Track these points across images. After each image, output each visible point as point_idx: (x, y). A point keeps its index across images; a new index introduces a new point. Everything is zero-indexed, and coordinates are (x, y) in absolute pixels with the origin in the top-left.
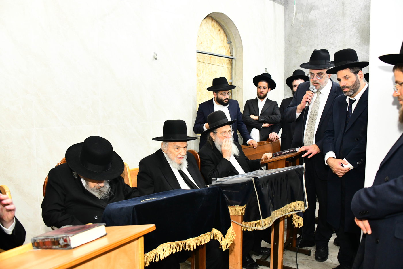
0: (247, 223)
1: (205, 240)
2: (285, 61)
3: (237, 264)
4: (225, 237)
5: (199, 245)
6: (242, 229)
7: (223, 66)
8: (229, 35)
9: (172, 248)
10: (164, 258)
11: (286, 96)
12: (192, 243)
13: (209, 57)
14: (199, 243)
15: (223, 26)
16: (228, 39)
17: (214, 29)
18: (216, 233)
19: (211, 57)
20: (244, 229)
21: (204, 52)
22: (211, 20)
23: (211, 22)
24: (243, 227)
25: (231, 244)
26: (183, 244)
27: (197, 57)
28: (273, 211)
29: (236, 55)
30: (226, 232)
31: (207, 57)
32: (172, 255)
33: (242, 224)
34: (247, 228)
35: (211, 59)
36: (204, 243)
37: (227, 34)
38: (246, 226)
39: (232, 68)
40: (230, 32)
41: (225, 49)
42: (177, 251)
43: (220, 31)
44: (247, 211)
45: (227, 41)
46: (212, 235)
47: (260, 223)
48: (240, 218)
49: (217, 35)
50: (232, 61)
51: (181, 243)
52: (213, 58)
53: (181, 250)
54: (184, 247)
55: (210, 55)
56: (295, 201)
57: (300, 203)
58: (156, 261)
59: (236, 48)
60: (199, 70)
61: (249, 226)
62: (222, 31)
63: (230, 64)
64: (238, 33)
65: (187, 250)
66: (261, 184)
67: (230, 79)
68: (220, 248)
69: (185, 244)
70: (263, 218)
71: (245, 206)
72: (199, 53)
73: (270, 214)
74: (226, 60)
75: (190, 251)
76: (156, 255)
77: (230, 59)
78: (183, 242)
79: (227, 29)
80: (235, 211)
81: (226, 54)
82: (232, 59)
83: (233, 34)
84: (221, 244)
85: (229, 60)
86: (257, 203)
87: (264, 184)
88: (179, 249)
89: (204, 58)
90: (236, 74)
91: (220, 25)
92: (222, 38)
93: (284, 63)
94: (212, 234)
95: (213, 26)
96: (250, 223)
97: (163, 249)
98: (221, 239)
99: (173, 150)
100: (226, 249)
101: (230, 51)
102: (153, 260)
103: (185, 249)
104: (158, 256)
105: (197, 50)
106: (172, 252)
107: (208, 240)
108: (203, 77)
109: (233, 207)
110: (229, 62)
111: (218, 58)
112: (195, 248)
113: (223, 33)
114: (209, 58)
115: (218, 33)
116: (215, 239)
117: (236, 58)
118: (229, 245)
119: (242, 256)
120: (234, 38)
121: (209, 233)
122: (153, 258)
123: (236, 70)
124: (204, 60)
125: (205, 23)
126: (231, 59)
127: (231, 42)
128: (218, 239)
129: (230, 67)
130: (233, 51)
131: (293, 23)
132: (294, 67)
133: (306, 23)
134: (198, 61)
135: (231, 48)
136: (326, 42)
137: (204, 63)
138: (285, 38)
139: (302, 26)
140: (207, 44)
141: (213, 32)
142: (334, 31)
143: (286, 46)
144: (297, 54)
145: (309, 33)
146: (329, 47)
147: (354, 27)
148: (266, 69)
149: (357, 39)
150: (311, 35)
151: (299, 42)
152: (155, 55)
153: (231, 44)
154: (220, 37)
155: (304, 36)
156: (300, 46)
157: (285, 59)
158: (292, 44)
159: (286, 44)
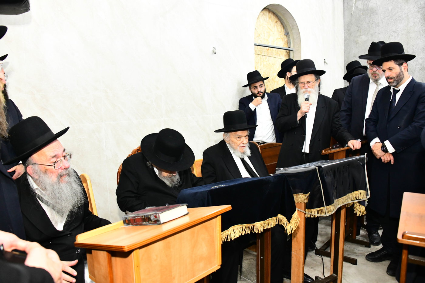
0: (311, 210)
1: (271, 224)
3: (300, 249)
4: (289, 222)
5: (265, 229)
6: (306, 216)
7: (280, 58)
8: (286, 27)
9: (241, 230)
10: (235, 238)
12: (260, 226)
13: (266, 49)
14: (265, 227)
15: (280, 17)
16: (286, 30)
17: (271, 21)
18: (281, 218)
20: (307, 216)
21: (262, 44)
22: (268, 12)
23: (268, 14)
24: (306, 214)
25: (296, 229)
26: (252, 227)
27: (255, 50)
28: (336, 199)
29: (294, 46)
30: (292, 217)
31: (264, 49)
32: (241, 236)
33: (305, 211)
34: (311, 215)
35: (269, 51)
36: (270, 227)
37: (284, 25)
38: (310, 213)
40: (287, 24)
41: (283, 41)
42: (246, 233)
43: (277, 22)
44: (311, 199)
45: (285, 33)
46: (277, 221)
47: (323, 210)
48: (303, 205)
49: (274, 27)
50: (289, 53)
51: (250, 226)
52: (271, 50)
53: (249, 232)
54: (252, 230)
55: (268, 48)
56: (357, 190)
57: (362, 192)
58: (228, 241)
59: (294, 40)
60: (257, 63)
61: (312, 213)
62: (280, 23)
63: (287, 55)
64: (295, 24)
65: (255, 232)
66: (324, 173)
68: (285, 232)
69: (253, 227)
70: (326, 206)
71: (309, 194)
72: (256, 46)
73: (333, 202)
74: (284, 52)
75: (258, 233)
76: (228, 235)
77: (288, 51)
78: (251, 225)
79: (284, 21)
80: (298, 198)
81: (284, 46)
82: (290, 50)
83: (291, 25)
84: (286, 228)
85: (287, 52)
86: (320, 191)
87: (328, 173)
88: (248, 232)
89: (262, 51)
91: (277, 17)
92: (280, 30)
93: (343, 53)
94: (277, 219)
95: (270, 18)
96: (313, 210)
97: (234, 231)
98: (286, 224)
99: (235, 140)
100: (291, 233)
101: (287, 42)
102: (225, 240)
103: (253, 232)
104: (229, 236)
105: (255, 43)
106: (242, 234)
107: (273, 225)
108: (261, 70)
109: (297, 195)
110: (286, 53)
111: (275, 50)
112: (262, 231)
113: (280, 24)
114: (267, 50)
115: (275, 25)
116: (280, 224)
117: (294, 49)
118: (294, 229)
119: (304, 242)
120: (292, 29)
121: (275, 218)
122: (225, 238)
124: (261, 53)
125: (262, 14)
127: (288, 33)
128: (283, 225)
130: (290, 43)
131: (353, 12)
132: (354, 57)
133: (366, 11)
134: (256, 54)
135: (289, 39)
136: (388, 31)
137: (261, 56)
138: (344, 27)
139: (362, 14)
140: (265, 36)
141: (270, 24)
142: (397, 19)
143: (345, 35)
144: (357, 43)
145: (370, 21)
146: (391, 35)
147: (419, 14)
148: (325, 59)
149: (422, 25)
150: (372, 23)
151: (359, 31)
152: (214, 49)
153: (289, 35)
154: (277, 29)
155: (365, 24)
156: (360, 35)
157: (344, 50)
158: (352, 33)
159: (345, 33)
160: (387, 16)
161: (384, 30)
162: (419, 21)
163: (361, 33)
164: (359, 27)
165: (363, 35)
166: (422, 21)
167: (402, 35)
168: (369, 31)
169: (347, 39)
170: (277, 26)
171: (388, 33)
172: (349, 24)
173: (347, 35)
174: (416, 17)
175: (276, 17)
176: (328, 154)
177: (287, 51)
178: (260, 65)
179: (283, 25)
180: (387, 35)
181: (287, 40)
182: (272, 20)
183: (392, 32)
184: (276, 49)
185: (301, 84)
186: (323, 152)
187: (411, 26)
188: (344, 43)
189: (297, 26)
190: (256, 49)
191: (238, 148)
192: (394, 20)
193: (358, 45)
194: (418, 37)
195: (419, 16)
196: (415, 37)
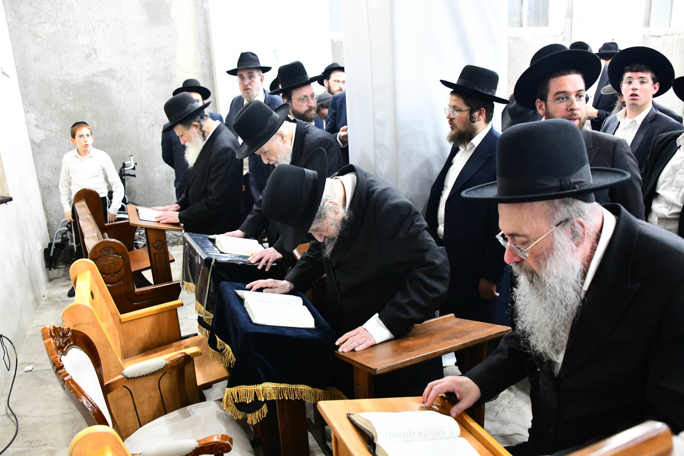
136: (91, 19)
143: (9, 20)
144: (36, 37)
150: (60, 4)
151: (38, 16)
156: (41, 23)
157: (12, 46)
158: (22, 18)
159: (8, 16)
161: (83, 17)
162: (137, 9)
163: (41, 18)
164: (35, 8)
165: (47, 22)
166: (141, 9)
168: (57, 16)
169: (14, 27)
171: (91, 23)
173: (12, 19)
183: (98, 22)
187: (126, 15)
188: (10, 35)
193: (39, 40)
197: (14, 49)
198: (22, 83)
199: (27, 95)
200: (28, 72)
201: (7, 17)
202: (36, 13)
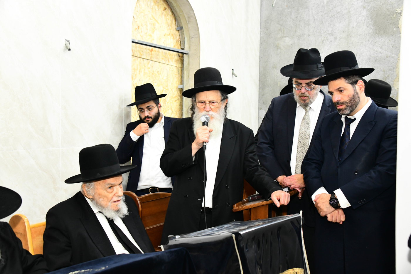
2: (260, 58)
7: (169, 64)
8: (180, 18)
11: (261, 110)
13: (149, 49)
15: (171, 3)
16: (178, 23)
17: (156, 7)
19: (152, 51)
21: (143, 42)
27: (132, 50)
29: (190, 48)
31: (146, 49)
35: (153, 52)
37: (176, 15)
39: (182, 68)
40: (181, 13)
41: (174, 39)
43: (167, 10)
45: (176, 27)
49: (162, 17)
50: (183, 57)
52: (155, 51)
55: (151, 48)
57: (299, 271)
59: (190, 38)
60: (133, 69)
62: (170, 11)
63: (180, 61)
64: (193, 15)
67: (179, 83)
72: (135, 44)
74: (175, 56)
77: (180, 54)
79: (176, 8)
81: (174, 46)
82: (183, 53)
83: (186, 16)
85: (179, 56)
89: (142, 52)
90: (189, 77)
91: (166, 1)
92: (169, 22)
93: (259, 62)
95: (155, 2)
101: (180, 42)
105: (132, 39)
108: (140, 80)
110: (178, 58)
111: (162, 52)
113: (170, 13)
114: (150, 52)
115: (163, 14)
117: (189, 53)
120: (187, 22)
123: (189, 70)
124: (141, 55)
126: (182, 55)
127: (182, 28)
129: (180, 65)
130: (184, 42)
131: (275, 3)
132: (273, 67)
133: (292, 3)
134: (133, 56)
135: (182, 37)
136: (322, 32)
137: (142, 59)
138: (261, 24)
139: (287, 6)
140: (147, 30)
141: (156, 13)
142: (334, 15)
143: (262, 36)
144: (278, 49)
145: (297, 17)
146: (325, 39)
147: (365, 10)
148: (233, 70)
149: (368, 27)
150: (300, 21)
151: (282, 31)
152: (68, 43)
153: (183, 30)
154: (166, 20)
155: (290, 22)
156: (283, 37)
157: (260, 56)
158: (271, 33)
159: (262, 33)
160: (321, 12)
161: (316, 31)
162: (365, 21)
163: (284, 33)
164: (281, 25)
165: (287, 37)
166: (368, 21)
167: (341, 39)
168: (296, 31)
169: (264, 41)
170: (165, 16)
171: (321, 36)
172: (267, 20)
173: (264, 35)
174: (360, 14)
175: (164, 2)
176: (243, 211)
177: (178, 54)
178: (139, 74)
179: (174, 15)
180: (320, 39)
181: (180, 38)
182: (158, 6)
183: (328, 35)
184: (163, 50)
185: (200, 104)
186: (236, 207)
187: (353, 27)
188: (260, 47)
189: (196, 18)
190: (134, 49)
191: (110, 204)
192: (330, 17)
193: (279, 51)
194: (362, 42)
195: (365, 13)
196: (358, 43)
197: (261, 58)
198: (261, 85)
199: (263, 95)
200: (267, 77)
201: (260, 33)
202: (281, 29)
